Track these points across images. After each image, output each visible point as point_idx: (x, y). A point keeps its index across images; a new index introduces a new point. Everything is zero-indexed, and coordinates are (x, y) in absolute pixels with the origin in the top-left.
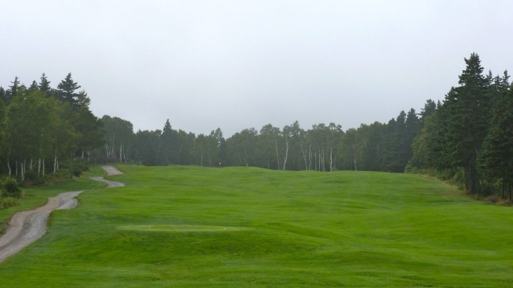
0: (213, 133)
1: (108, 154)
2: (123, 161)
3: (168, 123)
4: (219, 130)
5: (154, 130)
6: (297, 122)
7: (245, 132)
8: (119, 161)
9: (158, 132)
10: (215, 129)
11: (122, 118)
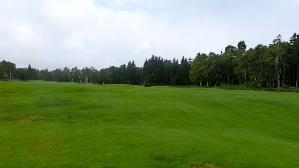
0: (45, 70)
1: (5, 75)
2: (12, 78)
3: (30, 65)
4: (47, 69)
5: (24, 68)
6: (76, 67)
7: (57, 70)
8: (9, 78)
9: (26, 68)
10: (46, 69)
11: (11, 62)
